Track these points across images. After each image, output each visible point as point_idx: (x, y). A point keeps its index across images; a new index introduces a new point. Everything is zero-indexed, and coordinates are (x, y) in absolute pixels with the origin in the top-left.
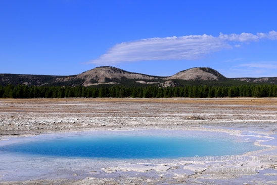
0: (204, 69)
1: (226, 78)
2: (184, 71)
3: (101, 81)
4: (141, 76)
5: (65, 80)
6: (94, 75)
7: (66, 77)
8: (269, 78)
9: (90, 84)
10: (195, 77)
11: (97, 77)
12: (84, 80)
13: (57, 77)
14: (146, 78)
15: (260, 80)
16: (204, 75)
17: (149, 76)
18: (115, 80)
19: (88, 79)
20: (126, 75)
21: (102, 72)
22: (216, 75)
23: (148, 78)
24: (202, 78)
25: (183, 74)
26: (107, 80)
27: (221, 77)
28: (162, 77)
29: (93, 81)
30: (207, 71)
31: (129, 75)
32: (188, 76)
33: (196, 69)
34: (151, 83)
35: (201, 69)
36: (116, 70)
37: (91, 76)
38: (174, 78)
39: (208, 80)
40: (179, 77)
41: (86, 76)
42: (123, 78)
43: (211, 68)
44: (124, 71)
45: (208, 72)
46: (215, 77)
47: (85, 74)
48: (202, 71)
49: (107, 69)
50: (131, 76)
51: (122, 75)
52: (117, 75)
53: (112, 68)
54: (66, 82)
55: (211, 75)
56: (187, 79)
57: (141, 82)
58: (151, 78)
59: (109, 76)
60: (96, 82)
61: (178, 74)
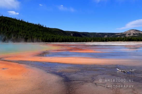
3: (132, 35)
5: (119, 34)
6: (129, 33)
7: (119, 33)
9: (128, 36)
11: (130, 33)
13: (116, 33)
18: (137, 34)
19: (127, 34)
20: (140, 32)
21: (132, 32)
26: (134, 34)
29: (129, 35)
36: (137, 31)
37: (128, 33)
41: (126, 33)
42: (139, 33)
44: (140, 31)
47: (126, 32)
49: (133, 30)
51: (139, 32)
52: (137, 32)
53: (135, 30)
54: (120, 35)
60: (130, 35)
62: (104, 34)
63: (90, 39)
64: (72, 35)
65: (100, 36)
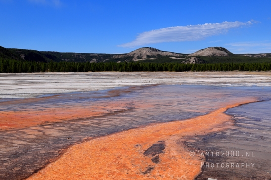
0: (217, 48)
1: (234, 55)
2: (202, 50)
3: (144, 58)
4: (171, 54)
5: (120, 57)
6: (139, 53)
7: (120, 55)
8: (267, 54)
9: (138, 60)
10: (211, 54)
11: (141, 54)
12: (132, 57)
14: (174, 55)
15: (259, 56)
16: (218, 53)
17: (177, 54)
18: (153, 56)
19: (136, 56)
20: (160, 53)
21: (145, 52)
22: (227, 52)
23: (176, 55)
24: (216, 55)
25: (202, 52)
26: (148, 56)
27: (230, 54)
28: (186, 54)
29: (139, 58)
30: (219, 50)
31: (162, 53)
32: (206, 54)
33: (212, 49)
34: (180, 58)
35: (215, 48)
36: (153, 50)
37: (137, 54)
38: (195, 54)
39: (221, 56)
40: (199, 54)
41: (134, 54)
42: (159, 55)
43: (222, 47)
44: (159, 51)
45: (221, 50)
46: (226, 54)
47: (133, 53)
48: (216, 50)
49: (147, 49)
50: (164, 54)
51: (158, 53)
52: (154, 53)
53: (151, 49)
55: (223, 52)
56: (205, 55)
57: (173, 58)
58: (178, 55)
59: (149, 54)
60: (141, 58)
61: (198, 52)
62: (89, 56)
63: (42, 66)
64: (23, 57)
65: (82, 60)
